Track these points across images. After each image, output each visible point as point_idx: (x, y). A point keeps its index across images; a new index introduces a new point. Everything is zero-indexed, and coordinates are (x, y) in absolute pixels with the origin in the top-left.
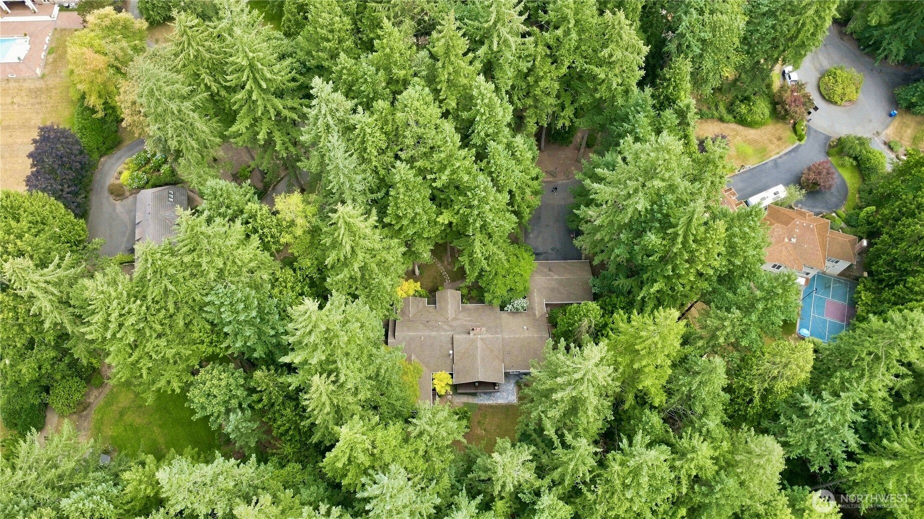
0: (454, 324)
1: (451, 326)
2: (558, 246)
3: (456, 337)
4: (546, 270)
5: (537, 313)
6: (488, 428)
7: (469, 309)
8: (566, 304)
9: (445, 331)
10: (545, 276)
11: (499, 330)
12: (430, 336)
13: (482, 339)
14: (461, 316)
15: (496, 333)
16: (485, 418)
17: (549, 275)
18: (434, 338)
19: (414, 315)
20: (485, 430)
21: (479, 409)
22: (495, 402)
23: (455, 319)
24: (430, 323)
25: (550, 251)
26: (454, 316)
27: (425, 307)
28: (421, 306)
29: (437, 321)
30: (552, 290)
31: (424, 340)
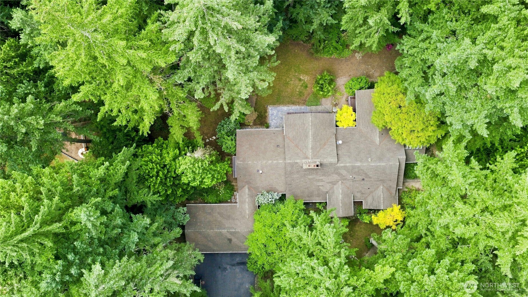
0: (335, 177)
1: (339, 174)
2: (219, 273)
3: (334, 160)
4: (234, 240)
5: (247, 190)
6: (297, 82)
7: (318, 196)
8: (216, 203)
9: (345, 167)
10: (235, 233)
11: (289, 169)
12: (361, 161)
13: (307, 158)
14: (328, 187)
15: (292, 165)
16: (300, 92)
17: (231, 233)
18: (357, 161)
19: (378, 187)
20: (300, 80)
21: (305, 101)
22: (290, 108)
23: (334, 183)
24: (361, 178)
25: (228, 267)
26: (335, 187)
27: (365, 199)
28: (370, 199)
29: (354, 180)
30: (229, 217)
31: (368, 158)
